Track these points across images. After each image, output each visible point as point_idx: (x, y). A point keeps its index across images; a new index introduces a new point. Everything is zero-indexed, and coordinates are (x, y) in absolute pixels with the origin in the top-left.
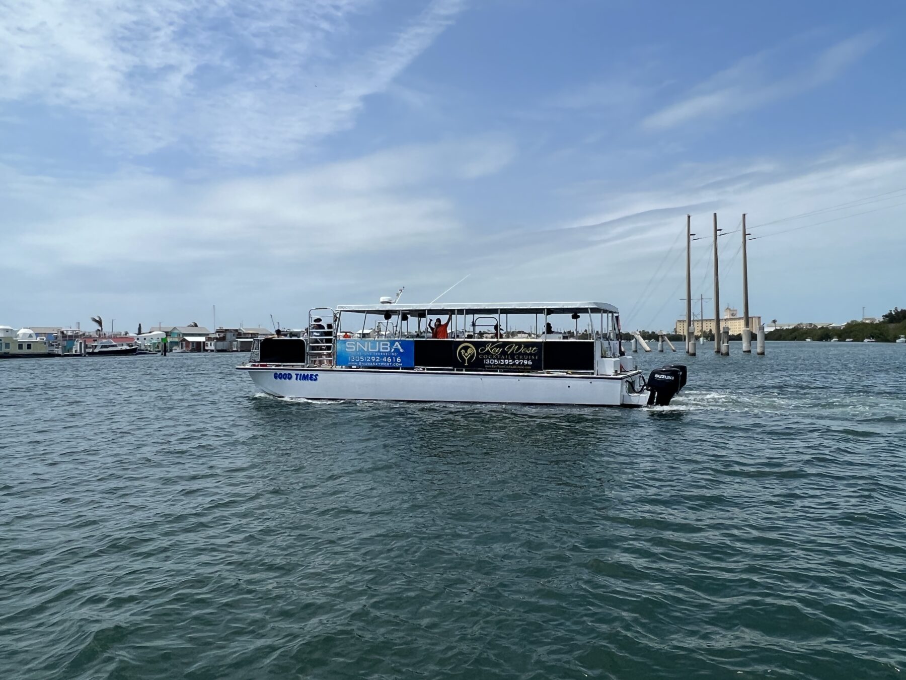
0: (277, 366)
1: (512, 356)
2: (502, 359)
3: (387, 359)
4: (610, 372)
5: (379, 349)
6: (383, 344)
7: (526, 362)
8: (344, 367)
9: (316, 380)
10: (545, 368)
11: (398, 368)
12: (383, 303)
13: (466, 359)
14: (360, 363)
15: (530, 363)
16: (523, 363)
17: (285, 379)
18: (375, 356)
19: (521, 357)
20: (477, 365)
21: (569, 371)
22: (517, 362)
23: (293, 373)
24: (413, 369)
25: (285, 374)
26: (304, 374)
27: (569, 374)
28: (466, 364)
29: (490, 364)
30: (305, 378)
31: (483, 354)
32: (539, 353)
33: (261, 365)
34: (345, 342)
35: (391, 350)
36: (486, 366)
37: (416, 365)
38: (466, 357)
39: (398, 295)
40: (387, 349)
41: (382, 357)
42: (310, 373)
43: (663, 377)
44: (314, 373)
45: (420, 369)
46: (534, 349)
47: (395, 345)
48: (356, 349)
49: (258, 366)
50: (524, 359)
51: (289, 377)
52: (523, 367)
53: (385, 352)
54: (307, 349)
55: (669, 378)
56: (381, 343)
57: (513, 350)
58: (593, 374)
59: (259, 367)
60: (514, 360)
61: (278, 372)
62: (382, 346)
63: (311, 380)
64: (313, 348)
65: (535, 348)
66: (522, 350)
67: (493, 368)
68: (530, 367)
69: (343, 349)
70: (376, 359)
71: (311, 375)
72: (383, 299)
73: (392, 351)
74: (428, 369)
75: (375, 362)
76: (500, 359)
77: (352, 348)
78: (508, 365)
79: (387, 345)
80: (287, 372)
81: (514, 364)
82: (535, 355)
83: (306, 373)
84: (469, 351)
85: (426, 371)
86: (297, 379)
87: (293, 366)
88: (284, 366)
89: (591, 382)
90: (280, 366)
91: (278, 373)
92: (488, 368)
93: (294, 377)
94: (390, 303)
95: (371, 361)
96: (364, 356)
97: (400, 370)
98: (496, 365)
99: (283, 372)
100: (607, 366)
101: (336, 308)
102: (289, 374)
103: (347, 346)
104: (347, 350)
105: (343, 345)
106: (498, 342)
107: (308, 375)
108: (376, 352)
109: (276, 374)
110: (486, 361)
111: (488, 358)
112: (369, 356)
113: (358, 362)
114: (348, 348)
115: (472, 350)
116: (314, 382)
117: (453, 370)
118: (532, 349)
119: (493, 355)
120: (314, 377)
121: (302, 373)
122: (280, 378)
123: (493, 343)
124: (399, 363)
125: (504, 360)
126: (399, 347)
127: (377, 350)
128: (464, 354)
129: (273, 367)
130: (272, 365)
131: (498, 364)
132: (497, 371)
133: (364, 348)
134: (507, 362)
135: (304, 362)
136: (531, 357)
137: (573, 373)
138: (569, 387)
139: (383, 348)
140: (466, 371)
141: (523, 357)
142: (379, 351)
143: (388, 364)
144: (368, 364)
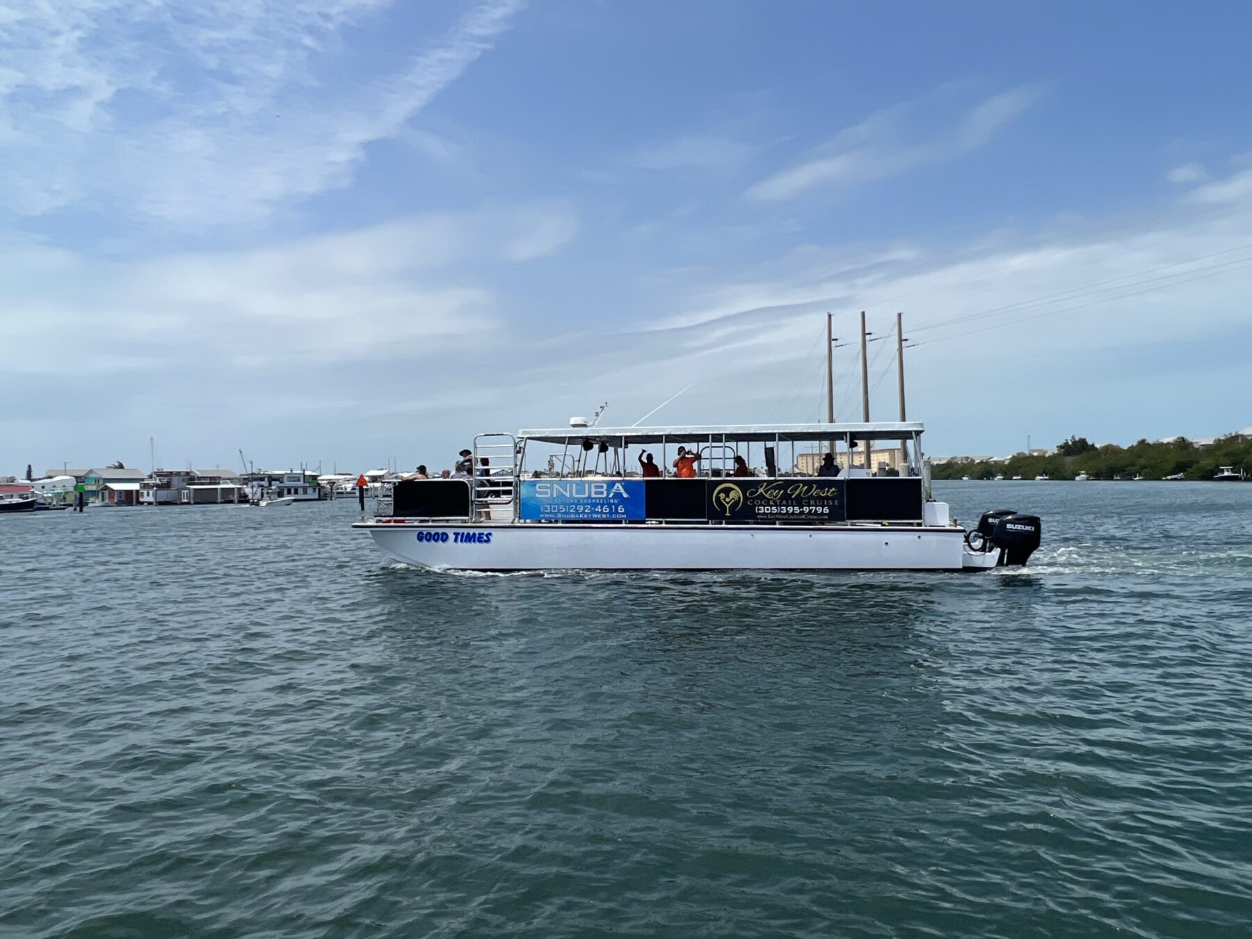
0: (422, 521)
1: (799, 502)
2: (784, 506)
3: (602, 508)
4: (945, 521)
5: (590, 493)
6: (596, 487)
7: (820, 510)
8: (528, 521)
9: (488, 541)
10: (849, 518)
11: (621, 522)
12: (574, 426)
13: (728, 506)
14: (559, 516)
15: (826, 510)
16: (816, 511)
17: (436, 541)
18: (584, 504)
19: (812, 502)
20: (743, 515)
21: (885, 522)
22: (806, 509)
23: (450, 532)
24: (644, 522)
25: (437, 534)
26: (468, 534)
27: (884, 525)
28: (728, 514)
29: (764, 514)
30: (469, 538)
31: (754, 499)
32: (839, 496)
33: (396, 521)
34: (533, 484)
35: (608, 495)
36: (758, 517)
37: (648, 516)
38: (728, 503)
39: (597, 414)
40: (602, 493)
41: (595, 505)
42: (477, 531)
43: (1019, 527)
44: (486, 531)
45: (652, 523)
46: (831, 490)
47: (615, 487)
48: (552, 494)
49: (389, 521)
50: (816, 506)
51: (444, 538)
52: (815, 517)
53: (600, 498)
54: (473, 497)
55: (1028, 528)
56: (593, 485)
57: (800, 493)
58: (920, 525)
59: (392, 524)
60: (801, 507)
61: (425, 531)
62: (593, 490)
63: (480, 541)
64: (480, 494)
65: (833, 489)
66: (814, 492)
67: (769, 520)
68: (827, 517)
69: (532, 495)
71: (479, 534)
72: (573, 421)
73: (611, 496)
74: (667, 523)
75: (583, 512)
76: (780, 506)
77: (547, 493)
78: (793, 513)
79: (602, 487)
80: (440, 531)
81: (802, 513)
82: (833, 499)
83: (471, 531)
84: (732, 494)
85: (664, 525)
86: (456, 540)
87: (447, 521)
88: (433, 521)
89: (919, 537)
90: (428, 521)
91: (425, 533)
92: (761, 519)
93: (452, 537)
94: (585, 426)
95: (577, 512)
96: (565, 504)
97: (623, 525)
98: (774, 514)
99: (433, 531)
100: (938, 513)
101: (517, 433)
102: (444, 534)
103: (538, 490)
104: (537, 495)
105: (531, 489)
106: (776, 481)
107: (474, 534)
108: (583, 498)
109: (421, 533)
110: (759, 510)
111: (761, 505)
112: (573, 504)
113: (556, 514)
114: (539, 493)
115: (737, 493)
116: (484, 545)
117: (707, 523)
118: (828, 491)
119: (769, 500)
120: (485, 538)
121: (466, 531)
122: (428, 540)
123: (769, 482)
124: (622, 513)
125: (787, 506)
126: (622, 491)
127: (586, 495)
128: (724, 500)
129: (416, 524)
130: (414, 521)
131: (777, 513)
132: (775, 524)
133: (564, 493)
134: (790, 509)
135: (467, 515)
136: (828, 502)
137: (890, 524)
138: (887, 544)
139: (596, 493)
140: (726, 523)
141: (816, 502)
142: (589, 497)
143: (604, 516)
144: (573, 516)
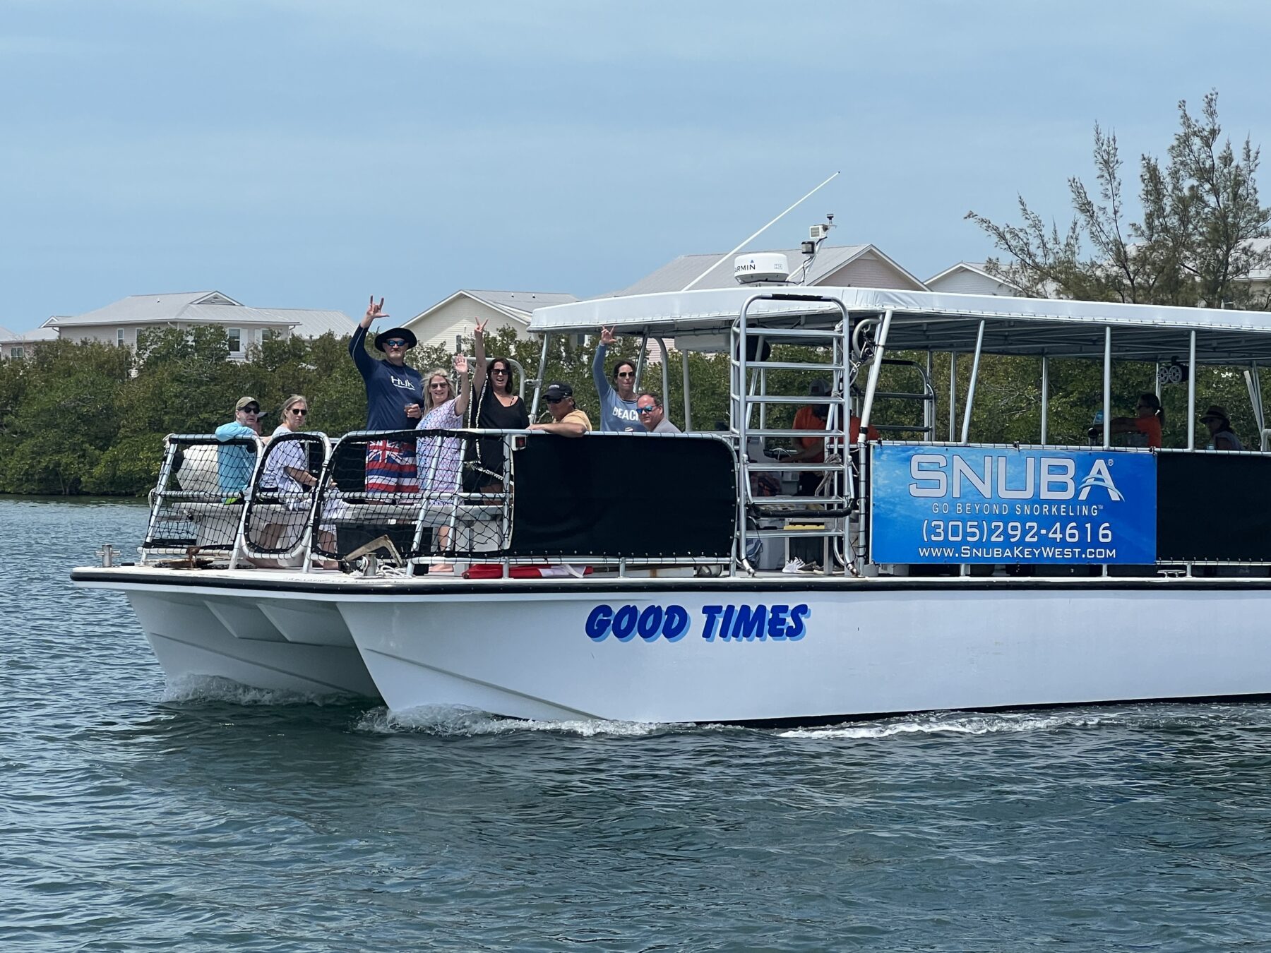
3: (1063, 531)
9: (797, 631)
11: (1096, 571)
14: (964, 552)
17: (647, 634)
18: (1023, 519)
23: (690, 605)
24: (1150, 570)
25: (654, 611)
26: (745, 609)
30: (747, 624)
33: (514, 572)
34: (904, 457)
37: (1162, 554)
41: (1046, 522)
42: (770, 600)
44: (792, 600)
45: (1169, 569)
49: (498, 571)
51: (674, 624)
53: (1059, 503)
59: (508, 580)
61: (617, 602)
63: (775, 633)
69: (899, 488)
70: (1025, 532)
71: (778, 609)
74: (1196, 571)
75: (1021, 542)
80: (664, 601)
83: (753, 602)
85: (1189, 578)
86: (707, 633)
90: (615, 569)
91: (616, 609)
93: (697, 620)
95: (1006, 541)
96: (979, 519)
97: (1105, 578)
99: (642, 602)
102: (676, 610)
105: (898, 472)
107: (761, 609)
108: (1024, 501)
109: (606, 610)
112: (1000, 517)
113: (956, 546)
116: (787, 642)
120: (790, 622)
121: (735, 601)
122: (621, 634)
124: (1105, 546)
129: (580, 579)
130: (570, 569)
143: (1068, 553)
144: (997, 553)
